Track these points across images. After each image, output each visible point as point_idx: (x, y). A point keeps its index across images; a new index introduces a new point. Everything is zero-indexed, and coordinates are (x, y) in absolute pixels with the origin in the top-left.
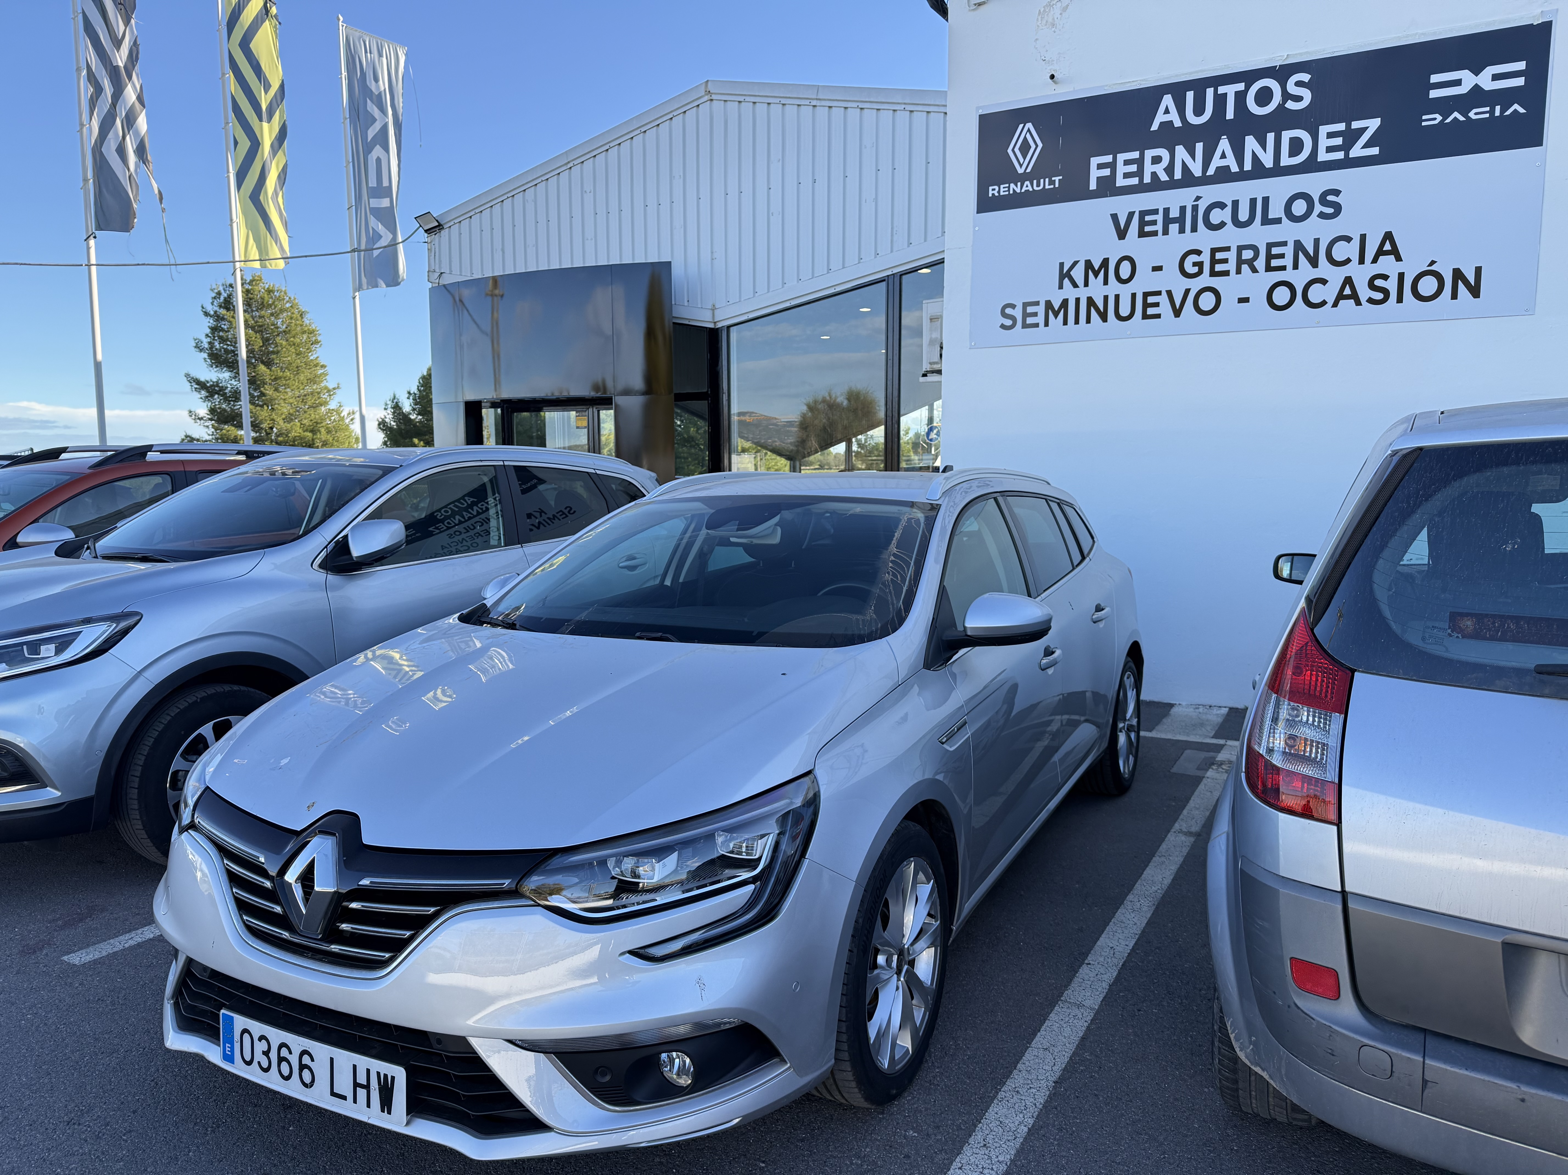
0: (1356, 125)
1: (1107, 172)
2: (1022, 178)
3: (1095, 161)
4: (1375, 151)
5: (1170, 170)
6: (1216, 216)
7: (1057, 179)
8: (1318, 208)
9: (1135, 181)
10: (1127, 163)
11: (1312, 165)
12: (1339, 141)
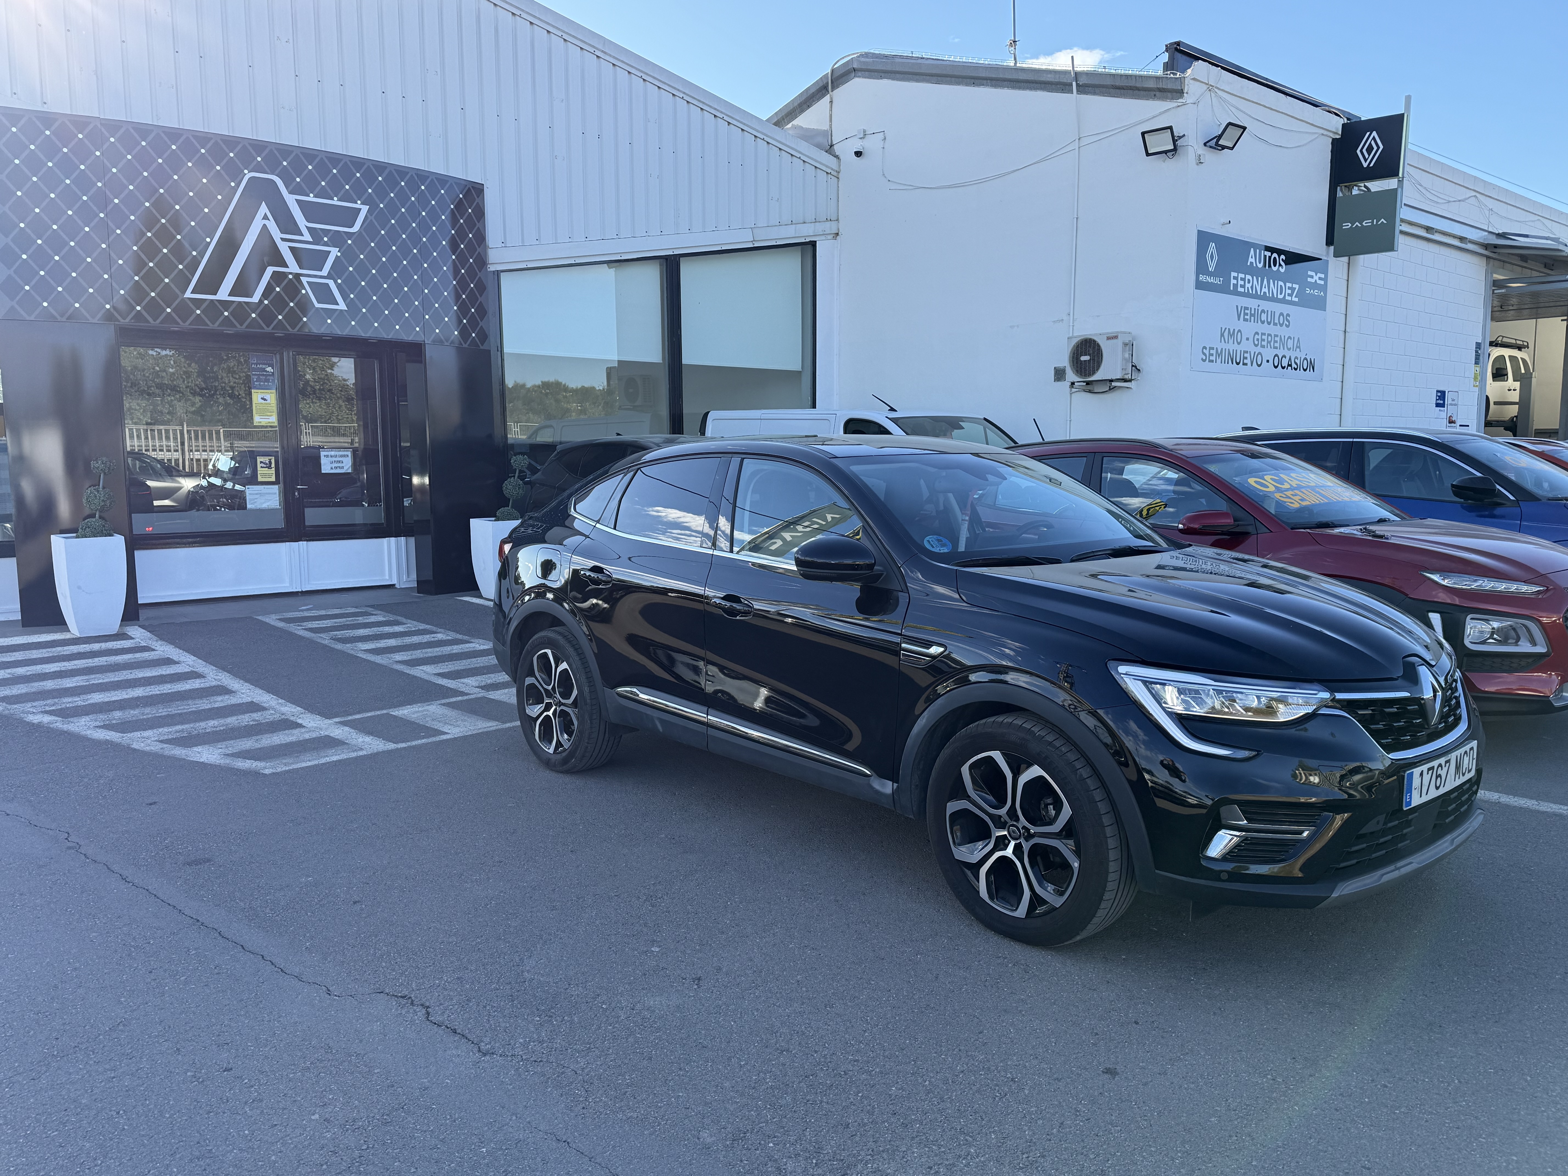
0: (1294, 286)
1: (1235, 282)
2: (1210, 274)
3: (1233, 274)
4: (1297, 299)
5: (1252, 287)
6: (1264, 317)
7: (1221, 279)
8: (1286, 322)
9: (1242, 290)
10: (1242, 279)
11: (1283, 301)
12: (1290, 292)
